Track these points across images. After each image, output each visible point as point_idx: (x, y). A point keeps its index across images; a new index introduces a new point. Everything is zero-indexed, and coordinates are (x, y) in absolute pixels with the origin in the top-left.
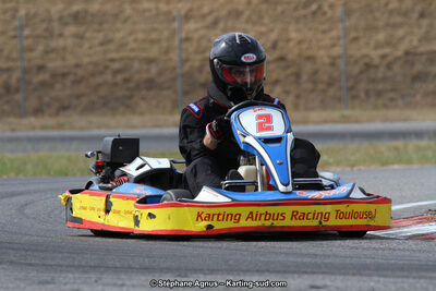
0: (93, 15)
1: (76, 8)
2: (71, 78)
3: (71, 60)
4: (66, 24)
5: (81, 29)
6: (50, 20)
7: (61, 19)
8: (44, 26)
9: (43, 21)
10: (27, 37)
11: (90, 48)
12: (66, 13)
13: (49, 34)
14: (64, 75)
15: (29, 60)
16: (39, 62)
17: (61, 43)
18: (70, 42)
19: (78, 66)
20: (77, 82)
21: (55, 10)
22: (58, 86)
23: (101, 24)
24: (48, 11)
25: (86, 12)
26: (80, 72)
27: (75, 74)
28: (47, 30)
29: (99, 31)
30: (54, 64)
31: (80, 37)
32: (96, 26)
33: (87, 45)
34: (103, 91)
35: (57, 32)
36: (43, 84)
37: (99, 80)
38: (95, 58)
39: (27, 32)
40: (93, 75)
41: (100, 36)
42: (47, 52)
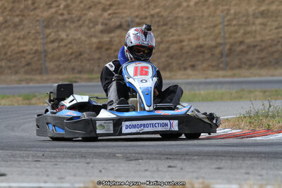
0: (272, 12)
1: (263, 8)
2: (259, 48)
3: (259, 38)
4: (257, 18)
5: (265, 20)
6: (248, 15)
7: (254, 15)
8: (244, 19)
9: (243, 16)
10: (235, 26)
11: (270, 31)
12: (257, 11)
13: (247, 23)
14: (255, 46)
15: (235, 38)
16: (240, 39)
17: (254, 28)
18: (258, 28)
19: (262, 41)
20: (262, 50)
21: (251, 9)
22: (251, 53)
23: (277, 17)
24: (247, 10)
25: (268, 10)
26: (264, 45)
27: (261, 46)
28: (246, 21)
29: (275, 21)
30: (249, 40)
31: (264, 25)
32: (274, 19)
33: (268, 29)
34: (276, 55)
35: (251, 22)
36: (242, 51)
37: (274, 49)
38: (272, 37)
39: (234, 22)
40: (271, 46)
41: (276, 24)
42: (245, 33)
